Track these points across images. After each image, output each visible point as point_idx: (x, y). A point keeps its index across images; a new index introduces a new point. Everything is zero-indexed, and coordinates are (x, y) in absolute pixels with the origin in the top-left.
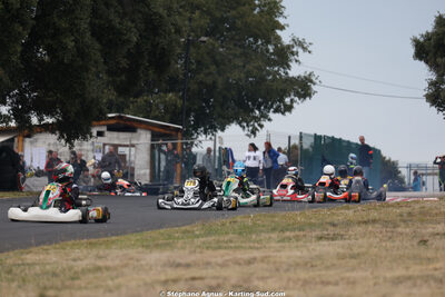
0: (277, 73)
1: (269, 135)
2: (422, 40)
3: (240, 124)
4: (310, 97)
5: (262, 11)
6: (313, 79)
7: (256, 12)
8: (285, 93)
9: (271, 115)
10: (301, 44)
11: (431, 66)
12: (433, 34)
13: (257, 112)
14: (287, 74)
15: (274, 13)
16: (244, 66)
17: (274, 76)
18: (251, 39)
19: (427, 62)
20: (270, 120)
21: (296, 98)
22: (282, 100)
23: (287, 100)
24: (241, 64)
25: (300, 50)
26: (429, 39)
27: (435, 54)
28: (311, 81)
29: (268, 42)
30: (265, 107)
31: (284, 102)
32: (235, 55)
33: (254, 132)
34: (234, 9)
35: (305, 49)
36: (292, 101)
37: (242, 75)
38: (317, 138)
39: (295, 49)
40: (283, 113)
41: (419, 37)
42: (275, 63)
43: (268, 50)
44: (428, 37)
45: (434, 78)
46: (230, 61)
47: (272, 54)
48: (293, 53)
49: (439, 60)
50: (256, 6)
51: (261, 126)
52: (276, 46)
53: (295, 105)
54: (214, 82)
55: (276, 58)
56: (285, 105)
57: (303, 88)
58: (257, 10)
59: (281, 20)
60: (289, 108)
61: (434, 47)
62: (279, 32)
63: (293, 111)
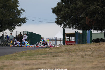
0: (17, 17)
1: (16, 32)
2: (54, 8)
3: (9, 29)
4: (25, 23)
5: (13, 2)
6: (26, 18)
7: (12, 3)
8: (19, 22)
9: (16, 27)
10: (23, 10)
11: (56, 15)
12: (57, 7)
13: (13, 26)
14: (20, 17)
15: (16, 3)
16: (10, 16)
17: (17, 18)
18: (11, 9)
19: (55, 14)
20: (16, 28)
21: (22, 23)
22: (18, 23)
23: (20, 23)
24: (9, 15)
25: (23, 12)
26: (56, 8)
27: (57, 12)
28: (26, 19)
29: (15, 10)
30: (15, 25)
31: (19, 24)
32: (7, 13)
33: (12, 31)
34: (7, 2)
35: (24, 11)
36: (21, 23)
37: (9, 18)
38: (27, 32)
39: (21, 11)
40: (19, 27)
41: (53, 8)
42: (17, 15)
43: (15, 12)
44: (55, 8)
45: (57, 18)
46: (6, 14)
47: (16, 12)
48: (21, 12)
49: (58, 13)
50: (12, 1)
51: (14, 30)
52: (17, 11)
53: (22, 24)
54: (2, 19)
55: (17, 13)
56: (19, 25)
57: (24, 20)
58: (12, 2)
59: (18, 5)
60: (20, 25)
61: (57, 10)
62: (17, 7)
63: (21, 26)
